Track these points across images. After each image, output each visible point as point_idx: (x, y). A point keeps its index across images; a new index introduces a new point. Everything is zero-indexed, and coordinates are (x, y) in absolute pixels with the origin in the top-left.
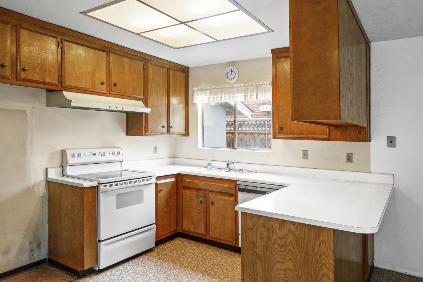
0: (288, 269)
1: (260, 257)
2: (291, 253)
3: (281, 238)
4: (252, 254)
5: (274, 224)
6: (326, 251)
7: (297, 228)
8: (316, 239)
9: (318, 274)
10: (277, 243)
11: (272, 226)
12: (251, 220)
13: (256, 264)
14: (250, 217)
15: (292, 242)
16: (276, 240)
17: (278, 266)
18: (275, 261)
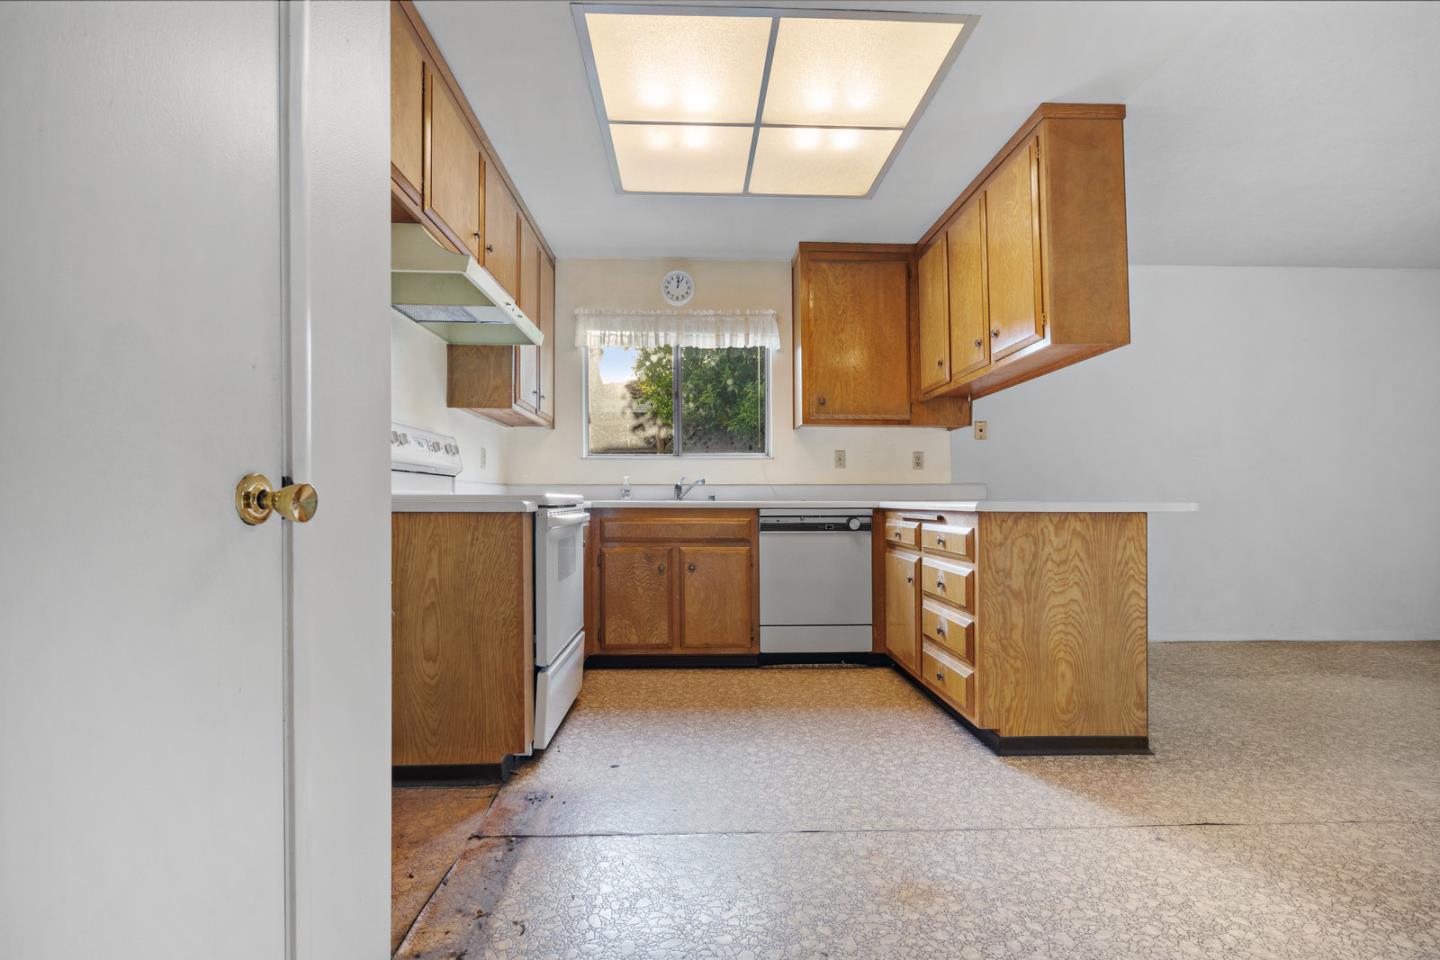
0: (1073, 600)
1: (1017, 595)
2: (1077, 572)
3: (1058, 550)
4: (1004, 593)
5: (1046, 527)
6: (1135, 555)
7: (1088, 526)
8: (1119, 538)
9: (1123, 595)
10: (1053, 561)
11: (1042, 530)
12: (1001, 527)
13: (1010, 608)
14: (999, 522)
15: (1080, 551)
16: (1050, 554)
17: (1055, 601)
18: (1047, 594)
